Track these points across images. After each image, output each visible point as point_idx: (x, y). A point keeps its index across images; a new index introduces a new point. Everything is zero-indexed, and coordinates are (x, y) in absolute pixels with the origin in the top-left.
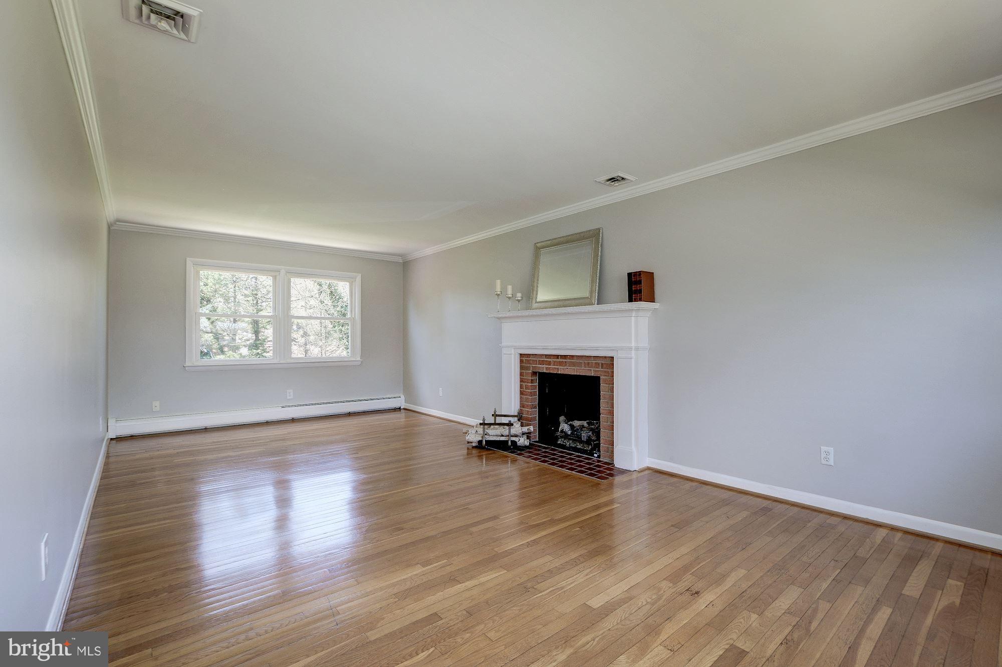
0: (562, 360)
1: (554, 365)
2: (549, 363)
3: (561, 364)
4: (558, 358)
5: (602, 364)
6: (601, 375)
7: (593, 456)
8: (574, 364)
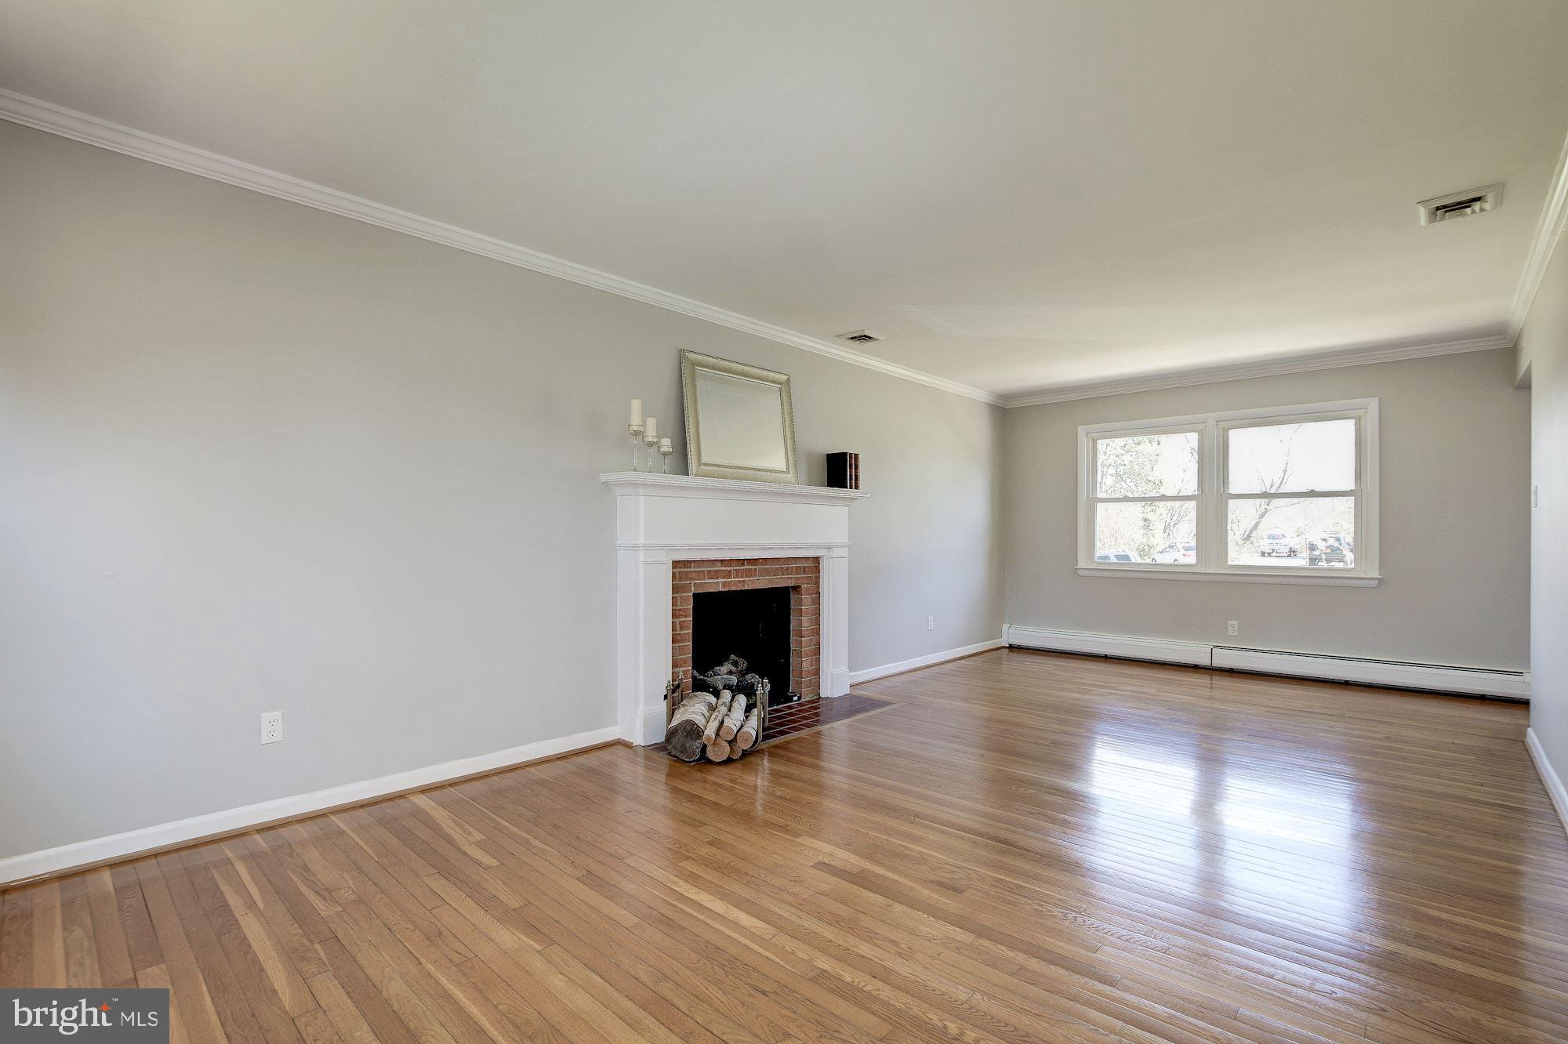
0: (749, 567)
1: (737, 577)
2: (729, 574)
3: (749, 573)
4: (743, 565)
5: (805, 567)
6: (803, 584)
7: (792, 700)
8: (767, 572)
